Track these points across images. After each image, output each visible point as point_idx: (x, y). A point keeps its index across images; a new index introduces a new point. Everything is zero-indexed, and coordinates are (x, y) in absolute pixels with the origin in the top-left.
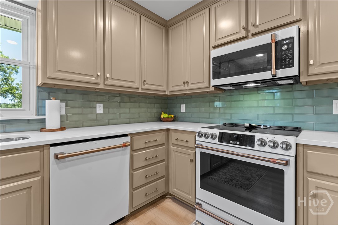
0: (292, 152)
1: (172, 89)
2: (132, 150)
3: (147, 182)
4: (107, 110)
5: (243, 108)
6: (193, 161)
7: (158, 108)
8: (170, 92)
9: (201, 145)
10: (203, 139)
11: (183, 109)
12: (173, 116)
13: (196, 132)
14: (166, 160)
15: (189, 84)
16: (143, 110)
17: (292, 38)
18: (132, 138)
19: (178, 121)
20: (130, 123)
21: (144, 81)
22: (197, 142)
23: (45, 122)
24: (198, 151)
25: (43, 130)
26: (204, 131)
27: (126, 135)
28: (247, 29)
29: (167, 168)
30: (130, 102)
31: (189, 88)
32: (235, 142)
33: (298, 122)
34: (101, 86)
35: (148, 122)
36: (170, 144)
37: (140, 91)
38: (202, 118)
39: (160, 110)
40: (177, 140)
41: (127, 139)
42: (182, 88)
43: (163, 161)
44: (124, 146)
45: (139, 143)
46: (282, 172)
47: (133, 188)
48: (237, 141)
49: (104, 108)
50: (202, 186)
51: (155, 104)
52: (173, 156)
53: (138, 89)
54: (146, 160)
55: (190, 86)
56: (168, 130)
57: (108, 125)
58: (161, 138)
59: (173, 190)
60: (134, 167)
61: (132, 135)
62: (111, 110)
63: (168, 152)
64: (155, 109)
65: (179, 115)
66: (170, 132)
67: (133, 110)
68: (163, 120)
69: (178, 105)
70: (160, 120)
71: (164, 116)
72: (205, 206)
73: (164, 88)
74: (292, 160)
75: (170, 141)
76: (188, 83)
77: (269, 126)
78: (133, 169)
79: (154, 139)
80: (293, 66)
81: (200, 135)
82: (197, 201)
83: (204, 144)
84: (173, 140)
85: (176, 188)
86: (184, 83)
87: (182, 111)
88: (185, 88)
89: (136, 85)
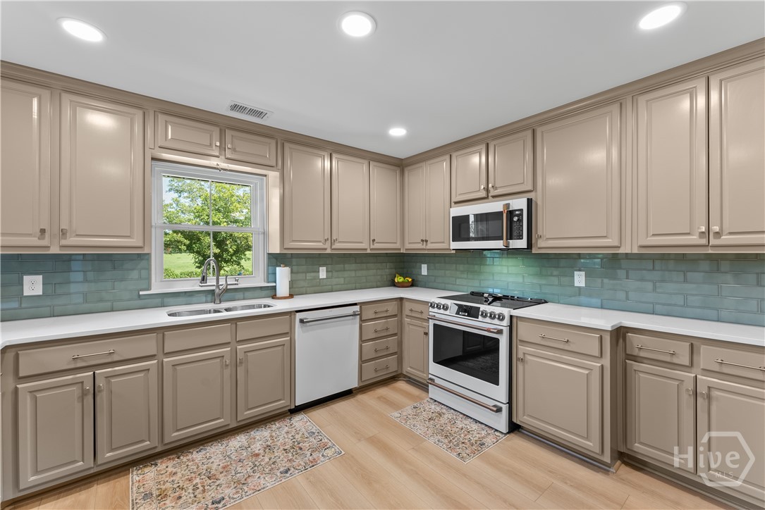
0: (506, 322)
1: (408, 246)
2: (362, 321)
3: (377, 356)
4: (330, 274)
5: (493, 275)
6: (426, 334)
7: (392, 269)
8: (406, 249)
9: (434, 316)
10: (436, 310)
11: (424, 270)
12: (410, 280)
13: (429, 302)
14: (399, 334)
15: (428, 242)
16: (372, 272)
17: (521, 210)
18: (361, 307)
19: (417, 286)
20: (356, 289)
21: (374, 240)
22: (430, 313)
23: (276, 289)
24: (431, 323)
25: (274, 297)
26: (438, 301)
27: (355, 304)
28: (487, 190)
29: (400, 344)
30: (356, 263)
31: (428, 247)
32: (463, 314)
33: (545, 294)
34: (329, 251)
35: (377, 287)
36: (404, 316)
37: (369, 251)
38: (448, 284)
39: (394, 271)
40: (411, 310)
41: (357, 308)
42: (420, 246)
43: (395, 335)
44: (354, 315)
45: (369, 313)
46: (497, 341)
47: (362, 361)
48: (465, 312)
49: (327, 271)
50: (435, 361)
51: (388, 264)
52: (407, 329)
53: (366, 249)
54: (376, 331)
55: (430, 246)
56: (401, 299)
57: (332, 291)
58: (392, 308)
59: (407, 369)
60: (363, 339)
61: (362, 304)
62: (335, 274)
63: (401, 325)
64: (387, 270)
65: (420, 278)
66: (404, 301)
67: (360, 273)
68: (398, 285)
69: (418, 264)
70: (394, 284)
71: (399, 279)
72: (437, 381)
73: (398, 246)
74: (506, 331)
75: (403, 311)
76: (426, 241)
77: (516, 297)
78: (362, 341)
79: (385, 309)
80: (522, 239)
81: (432, 305)
82: (430, 376)
83: (437, 315)
84: (406, 311)
85: (411, 367)
86: (422, 241)
87: (423, 274)
88: (424, 247)
89: (364, 245)
